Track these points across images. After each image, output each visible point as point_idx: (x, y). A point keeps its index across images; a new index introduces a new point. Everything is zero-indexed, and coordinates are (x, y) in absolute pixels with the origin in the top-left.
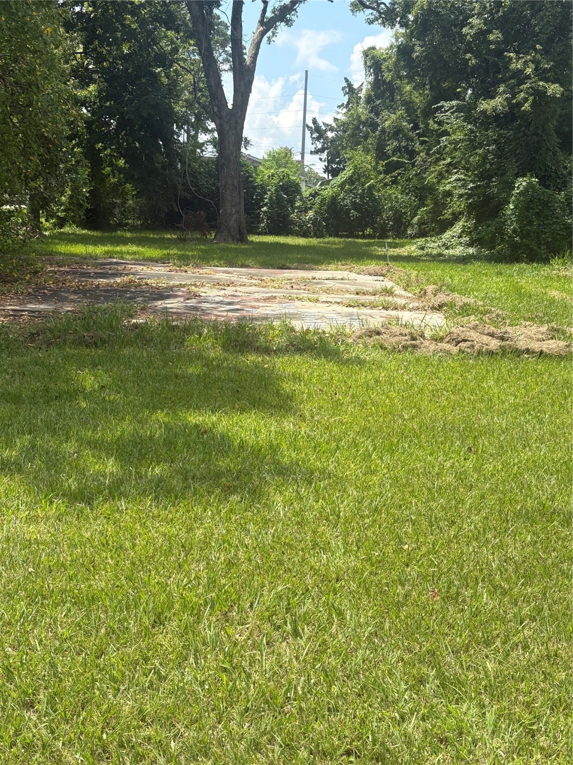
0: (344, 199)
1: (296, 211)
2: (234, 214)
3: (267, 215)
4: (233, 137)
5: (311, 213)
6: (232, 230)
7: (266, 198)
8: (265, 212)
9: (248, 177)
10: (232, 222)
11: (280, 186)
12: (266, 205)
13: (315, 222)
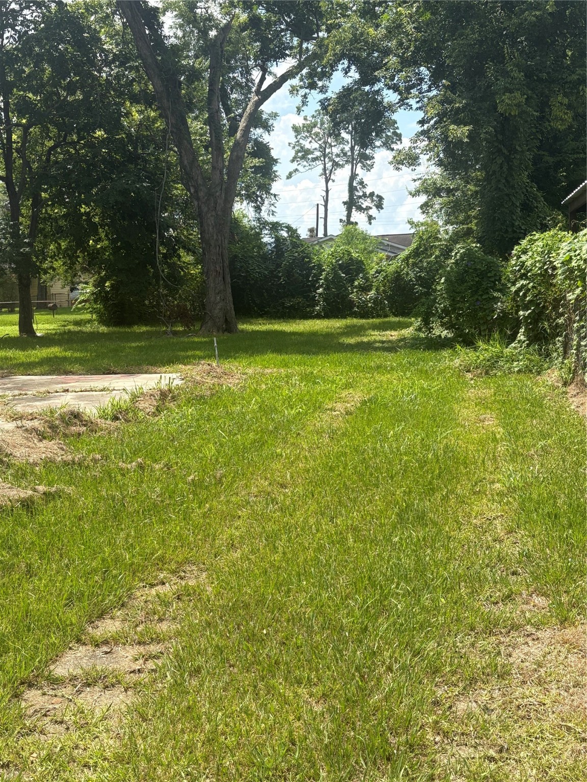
0: (408, 274)
1: (355, 290)
2: (219, 302)
3: (323, 297)
4: (212, 218)
5: (372, 293)
6: (217, 320)
7: (321, 279)
8: (320, 294)
9: (304, 258)
10: (217, 311)
11: (339, 265)
12: (321, 286)
13: (376, 301)
